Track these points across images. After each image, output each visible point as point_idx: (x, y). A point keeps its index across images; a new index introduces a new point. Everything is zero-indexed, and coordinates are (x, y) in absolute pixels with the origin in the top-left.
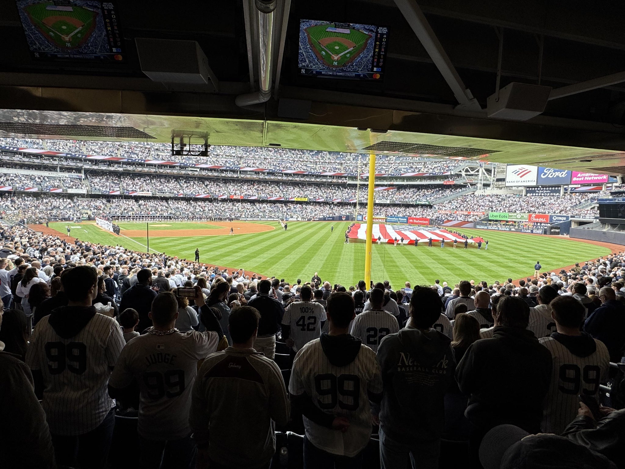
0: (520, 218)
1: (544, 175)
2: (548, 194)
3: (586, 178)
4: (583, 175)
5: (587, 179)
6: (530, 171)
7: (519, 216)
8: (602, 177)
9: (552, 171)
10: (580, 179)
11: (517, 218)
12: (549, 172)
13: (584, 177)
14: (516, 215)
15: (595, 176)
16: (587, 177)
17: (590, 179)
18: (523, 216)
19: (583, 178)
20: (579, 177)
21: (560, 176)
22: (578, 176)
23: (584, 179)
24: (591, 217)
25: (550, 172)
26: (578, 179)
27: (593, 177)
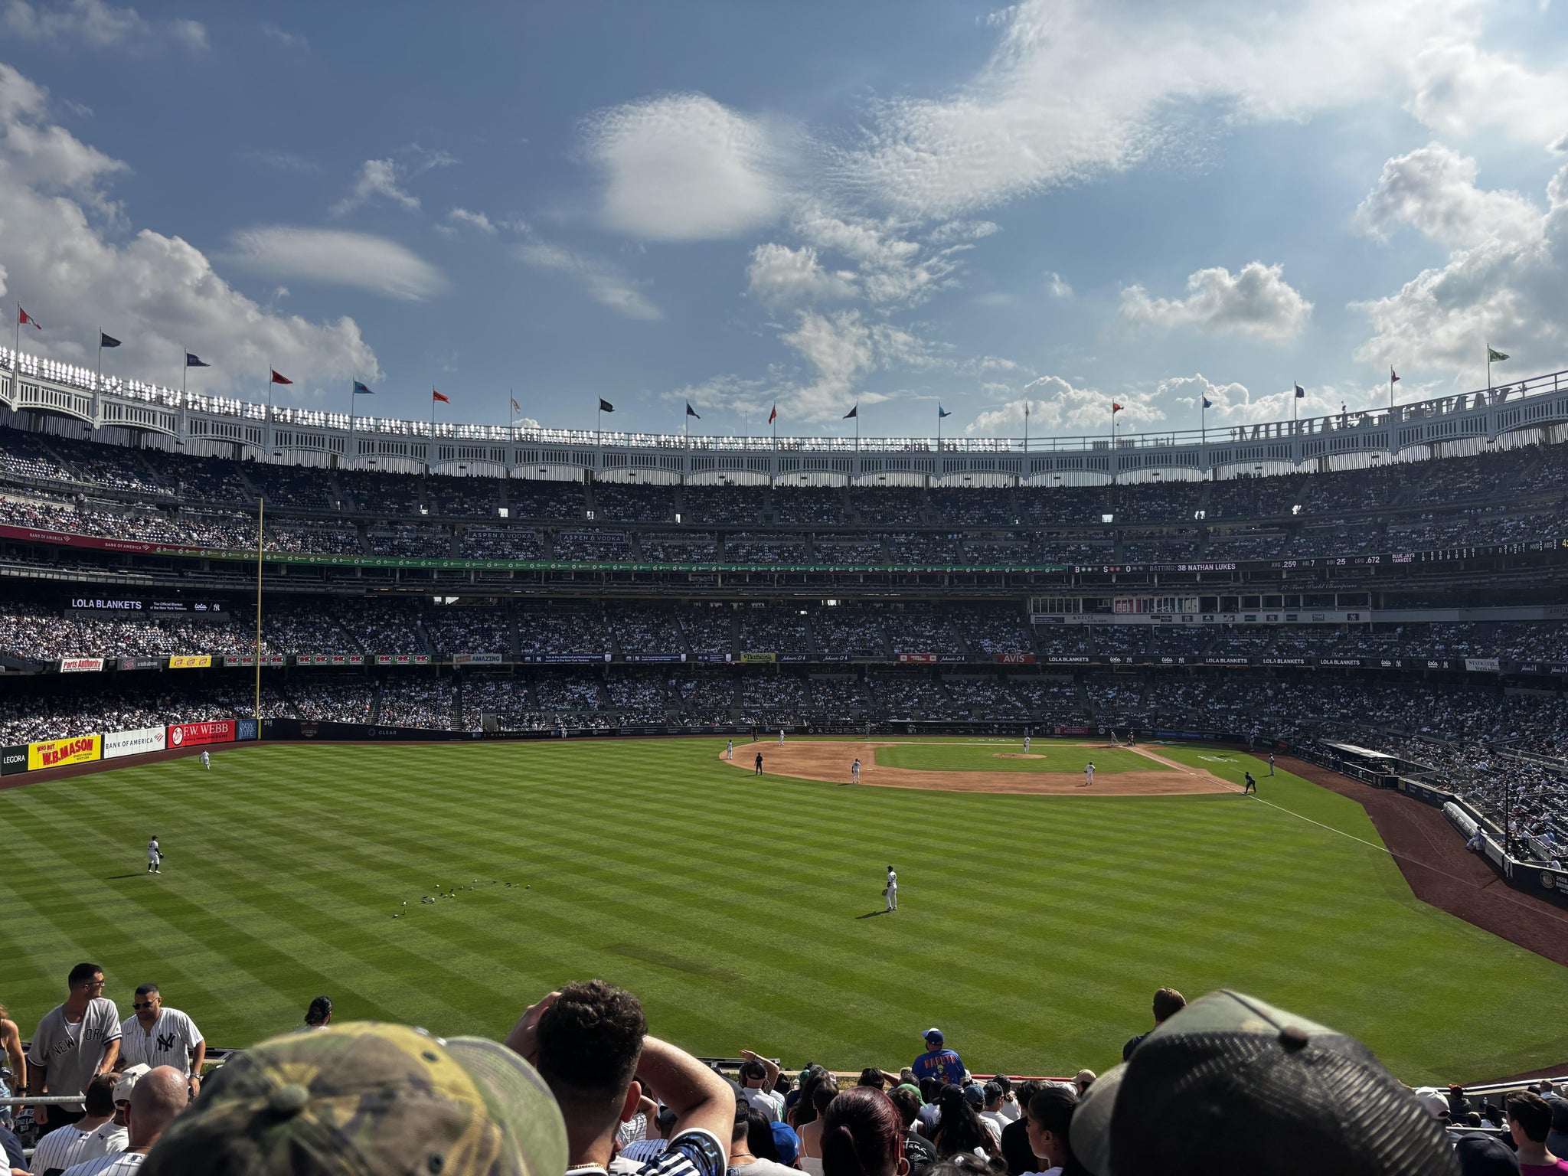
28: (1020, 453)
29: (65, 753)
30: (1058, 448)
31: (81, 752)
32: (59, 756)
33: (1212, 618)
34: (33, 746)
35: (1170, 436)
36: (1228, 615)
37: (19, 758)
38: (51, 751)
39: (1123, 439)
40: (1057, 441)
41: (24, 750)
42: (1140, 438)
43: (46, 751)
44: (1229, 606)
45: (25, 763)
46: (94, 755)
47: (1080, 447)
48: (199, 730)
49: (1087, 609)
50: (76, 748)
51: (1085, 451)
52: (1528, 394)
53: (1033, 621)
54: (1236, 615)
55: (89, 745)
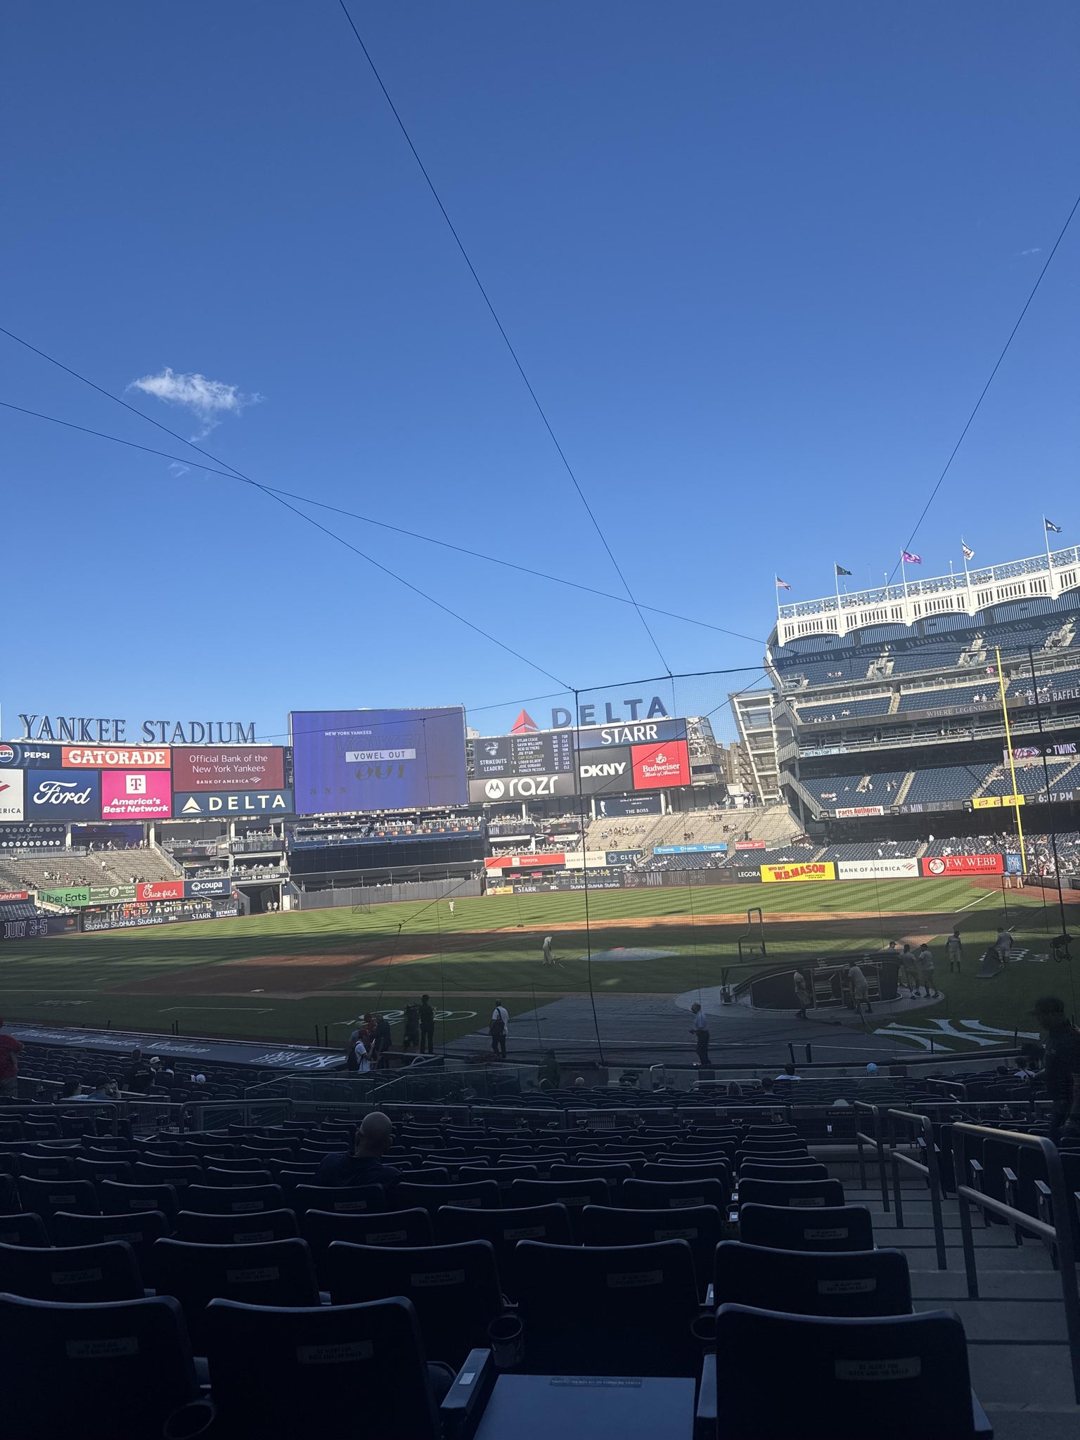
0: (118, 897)
1: (39, 798)
2: (38, 843)
3: (129, 808)
4: (124, 801)
5: (133, 811)
6: (6, 786)
7: (114, 892)
8: (160, 808)
9: (57, 790)
10: (118, 810)
11: (110, 898)
12: (50, 792)
13: (126, 806)
14: (107, 889)
15: (147, 805)
16: (132, 806)
17: (137, 810)
18: (122, 892)
19: (123, 808)
20: (115, 806)
21: (77, 802)
22: (113, 804)
23: (126, 810)
24: (273, 876)
25: (52, 790)
26: (113, 810)
27: (143, 808)
29: (795, 873)
31: (813, 873)
32: (791, 874)
34: (764, 868)
37: (754, 874)
38: (783, 870)
41: (758, 869)
43: (777, 871)
45: (760, 878)
46: (829, 874)
48: (965, 862)
50: (806, 870)
55: (822, 869)
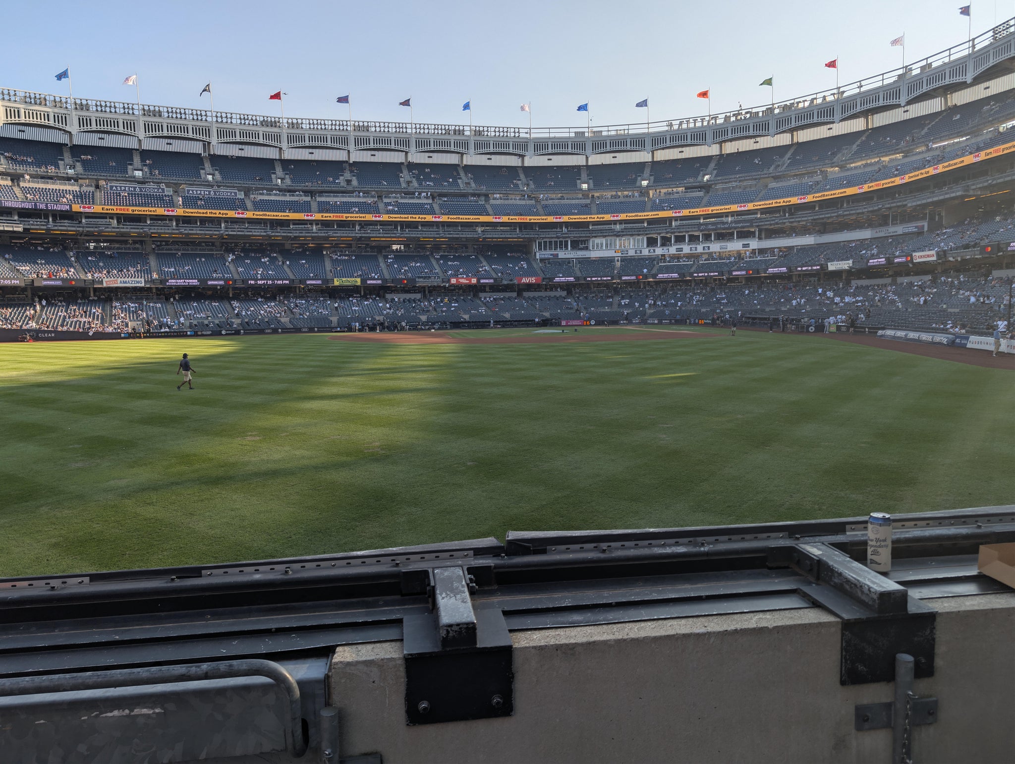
28: (527, 138)
30: (552, 135)
33: (654, 251)
35: (626, 127)
36: (665, 248)
39: (595, 129)
40: (551, 130)
42: (606, 129)
44: (666, 242)
47: (567, 135)
49: (573, 248)
51: (569, 138)
52: (863, 89)
53: (538, 257)
54: (670, 248)
